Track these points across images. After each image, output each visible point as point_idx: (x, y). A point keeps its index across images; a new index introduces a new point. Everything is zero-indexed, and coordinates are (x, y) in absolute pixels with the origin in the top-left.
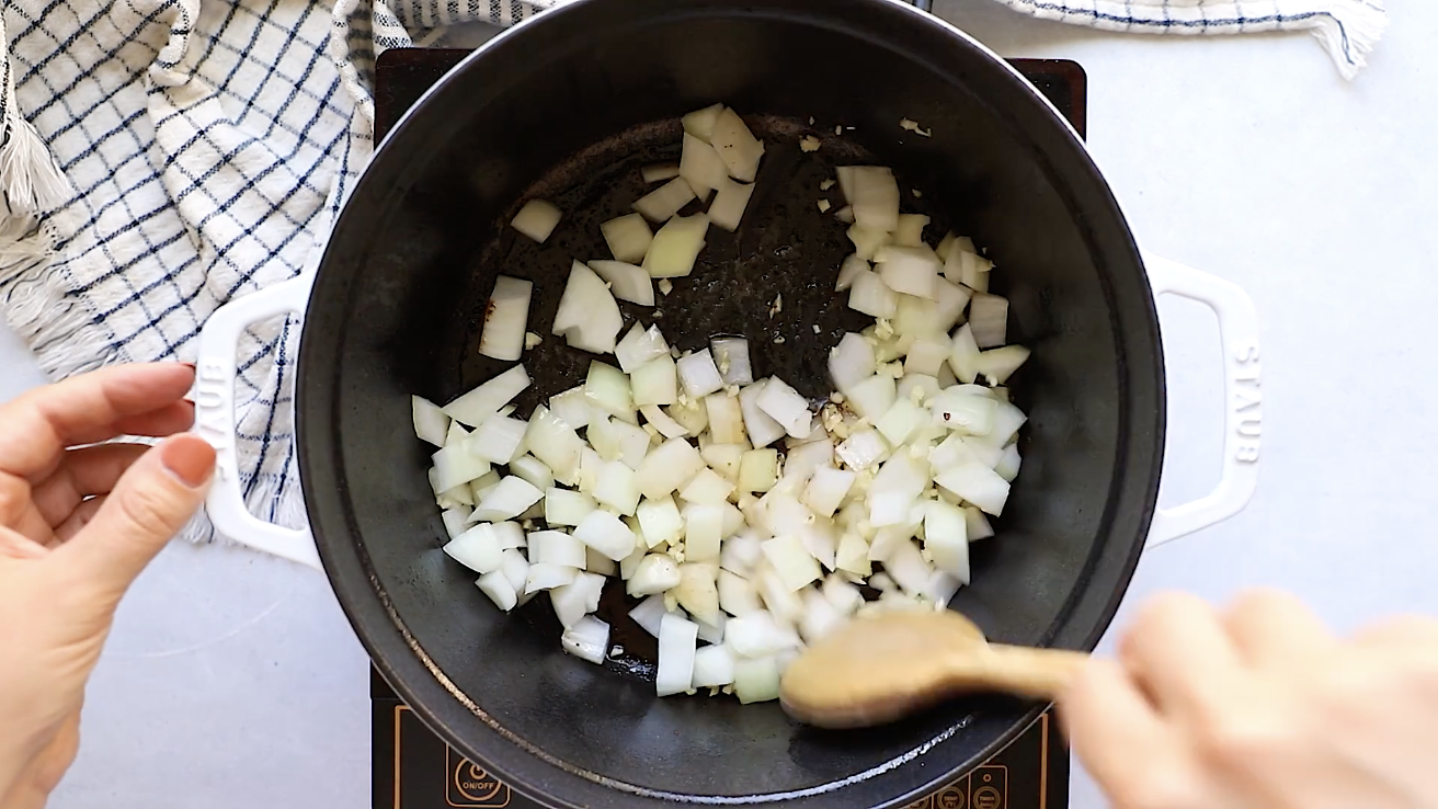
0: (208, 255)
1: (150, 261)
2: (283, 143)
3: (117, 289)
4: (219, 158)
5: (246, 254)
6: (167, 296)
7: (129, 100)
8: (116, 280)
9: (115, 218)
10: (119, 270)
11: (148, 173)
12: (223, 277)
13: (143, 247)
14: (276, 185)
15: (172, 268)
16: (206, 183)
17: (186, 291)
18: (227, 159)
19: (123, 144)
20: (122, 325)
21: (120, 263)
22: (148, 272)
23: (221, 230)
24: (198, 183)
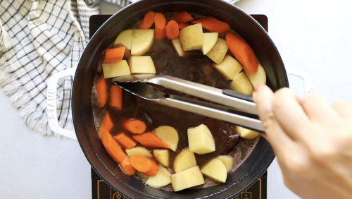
0: (45, 63)
1: (31, 64)
2: (62, 35)
3: (23, 71)
4: (46, 38)
5: (54, 63)
6: (35, 73)
7: (23, 23)
8: (22, 69)
9: (21, 54)
10: (23, 66)
11: (29, 42)
12: (49, 68)
13: (29, 60)
14: (61, 46)
15: (36, 66)
16: (44, 45)
17: (40, 71)
18: (49, 39)
19: (22, 35)
20: (24, 80)
21: (23, 64)
22: (30, 67)
23: (48, 56)
24: (41, 45)
